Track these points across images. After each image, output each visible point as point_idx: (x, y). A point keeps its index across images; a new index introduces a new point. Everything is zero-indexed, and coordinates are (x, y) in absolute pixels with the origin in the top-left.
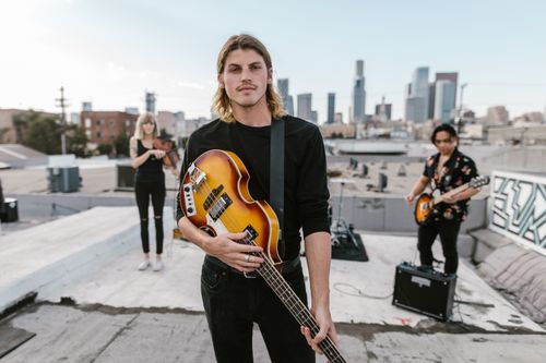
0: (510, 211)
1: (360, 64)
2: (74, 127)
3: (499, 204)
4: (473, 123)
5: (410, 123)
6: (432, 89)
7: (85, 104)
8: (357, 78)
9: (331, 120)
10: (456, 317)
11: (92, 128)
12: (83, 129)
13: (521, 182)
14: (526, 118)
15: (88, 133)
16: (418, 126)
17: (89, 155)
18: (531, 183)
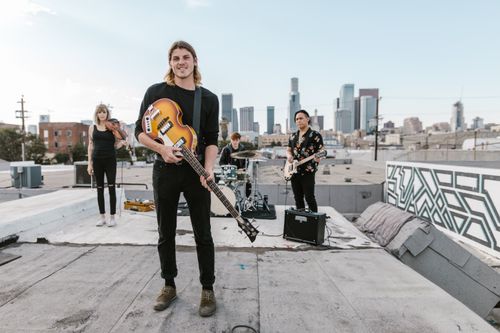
0: (399, 192)
1: (295, 82)
2: (33, 137)
3: (391, 187)
4: (393, 132)
5: (339, 133)
6: (357, 103)
7: (43, 117)
8: (292, 94)
9: (270, 131)
10: (326, 243)
11: (51, 137)
12: (42, 139)
13: (405, 167)
14: (436, 128)
15: (46, 143)
16: (346, 136)
17: (48, 163)
18: (410, 168)
